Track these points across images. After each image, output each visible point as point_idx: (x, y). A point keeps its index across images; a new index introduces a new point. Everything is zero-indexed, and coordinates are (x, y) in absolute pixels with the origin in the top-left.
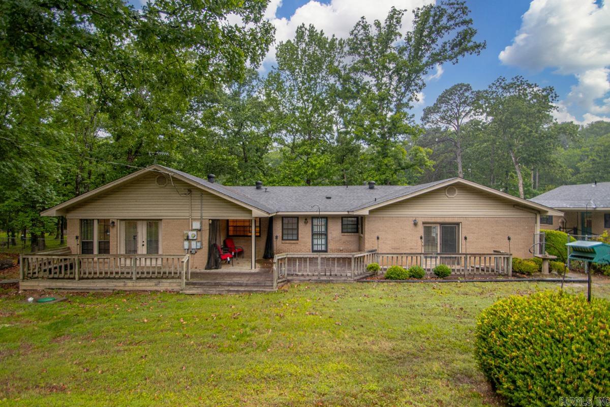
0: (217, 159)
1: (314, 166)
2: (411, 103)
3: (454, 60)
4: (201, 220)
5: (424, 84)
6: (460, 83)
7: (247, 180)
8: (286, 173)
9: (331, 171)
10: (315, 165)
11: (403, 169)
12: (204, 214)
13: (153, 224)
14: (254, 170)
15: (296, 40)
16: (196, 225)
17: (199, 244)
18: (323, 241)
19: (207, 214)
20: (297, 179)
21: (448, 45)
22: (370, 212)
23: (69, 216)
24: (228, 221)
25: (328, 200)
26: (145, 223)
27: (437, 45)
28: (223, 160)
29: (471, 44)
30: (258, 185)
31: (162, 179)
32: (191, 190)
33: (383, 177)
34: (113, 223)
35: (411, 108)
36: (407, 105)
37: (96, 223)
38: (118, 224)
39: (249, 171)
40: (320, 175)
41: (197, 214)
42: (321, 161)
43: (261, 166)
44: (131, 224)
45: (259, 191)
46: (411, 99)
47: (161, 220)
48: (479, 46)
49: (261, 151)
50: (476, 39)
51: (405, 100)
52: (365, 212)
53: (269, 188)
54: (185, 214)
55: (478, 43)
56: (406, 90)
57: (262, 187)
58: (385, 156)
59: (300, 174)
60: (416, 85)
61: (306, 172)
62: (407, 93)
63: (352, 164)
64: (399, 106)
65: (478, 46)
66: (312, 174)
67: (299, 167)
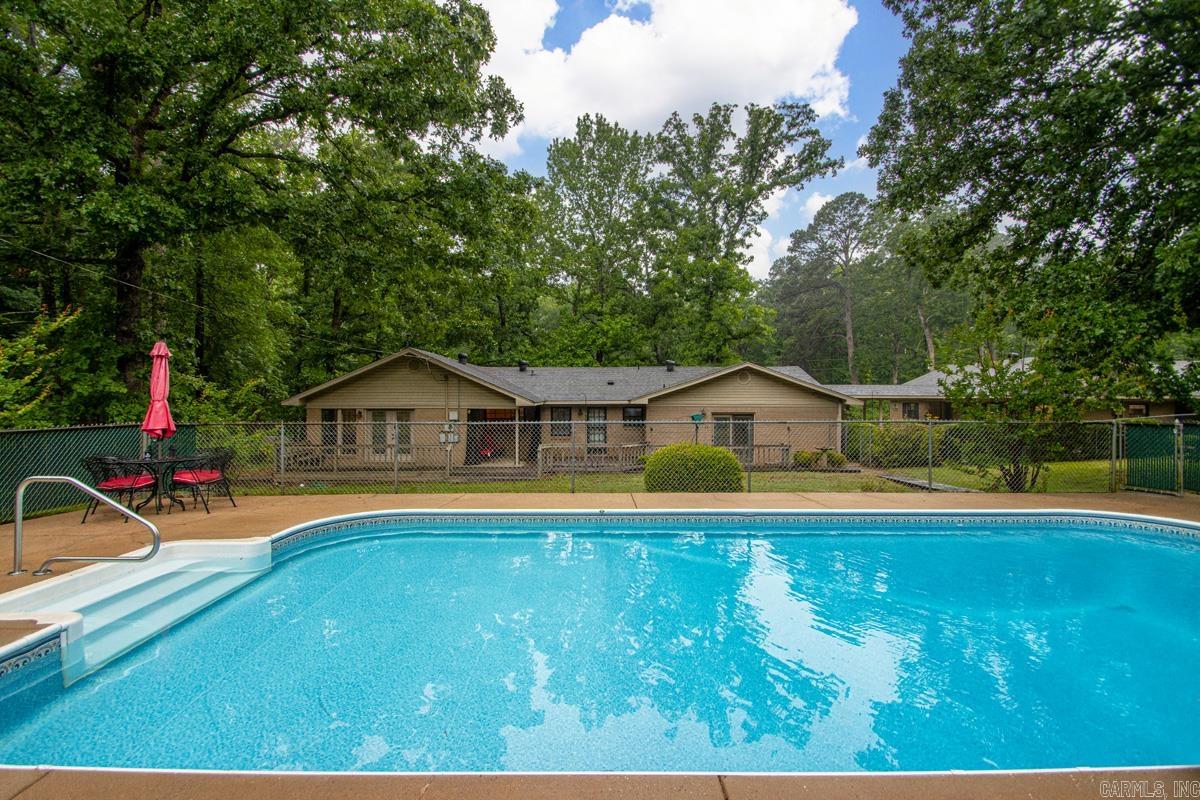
0: (464, 326)
1: (605, 333)
2: (748, 241)
3: (799, 186)
4: (458, 409)
5: (765, 213)
6: (849, 192)
7: (506, 354)
8: (564, 344)
9: (632, 341)
10: (608, 332)
11: (735, 338)
12: (462, 404)
13: (404, 414)
14: (517, 339)
15: (577, 137)
16: (454, 416)
17: (456, 437)
18: (602, 437)
19: (466, 403)
20: (580, 352)
21: (794, 160)
22: (650, 401)
23: (309, 405)
24: (485, 410)
25: (610, 386)
26: (395, 413)
27: (777, 161)
28: (473, 327)
29: (823, 161)
30: (522, 367)
31: (415, 364)
32: (447, 375)
33: (705, 351)
34: (360, 413)
35: (748, 247)
36: (742, 242)
37: (340, 412)
38: (364, 414)
39: (509, 339)
40: (616, 346)
41: (454, 403)
42: (616, 325)
43: (527, 330)
44: (379, 414)
45: (523, 374)
46: (747, 234)
47: (413, 410)
48: (835, 163)
49: (526, 308)
50: (832, 154)
51: (738, 236)
52: (645, 401)
53: (536, 370)
54: (440, 402)
55: (832, 159)
56: (740, 221)
57: (528, 368)
58: (709, 318)
59: (585, 345)
60: (754, 214)
61: (594, 341)
62: (741, 226)
63: (664, 329)
64: (732, 243)
65: (832, 164)
66: (605, 344)
67: (583, 336)
